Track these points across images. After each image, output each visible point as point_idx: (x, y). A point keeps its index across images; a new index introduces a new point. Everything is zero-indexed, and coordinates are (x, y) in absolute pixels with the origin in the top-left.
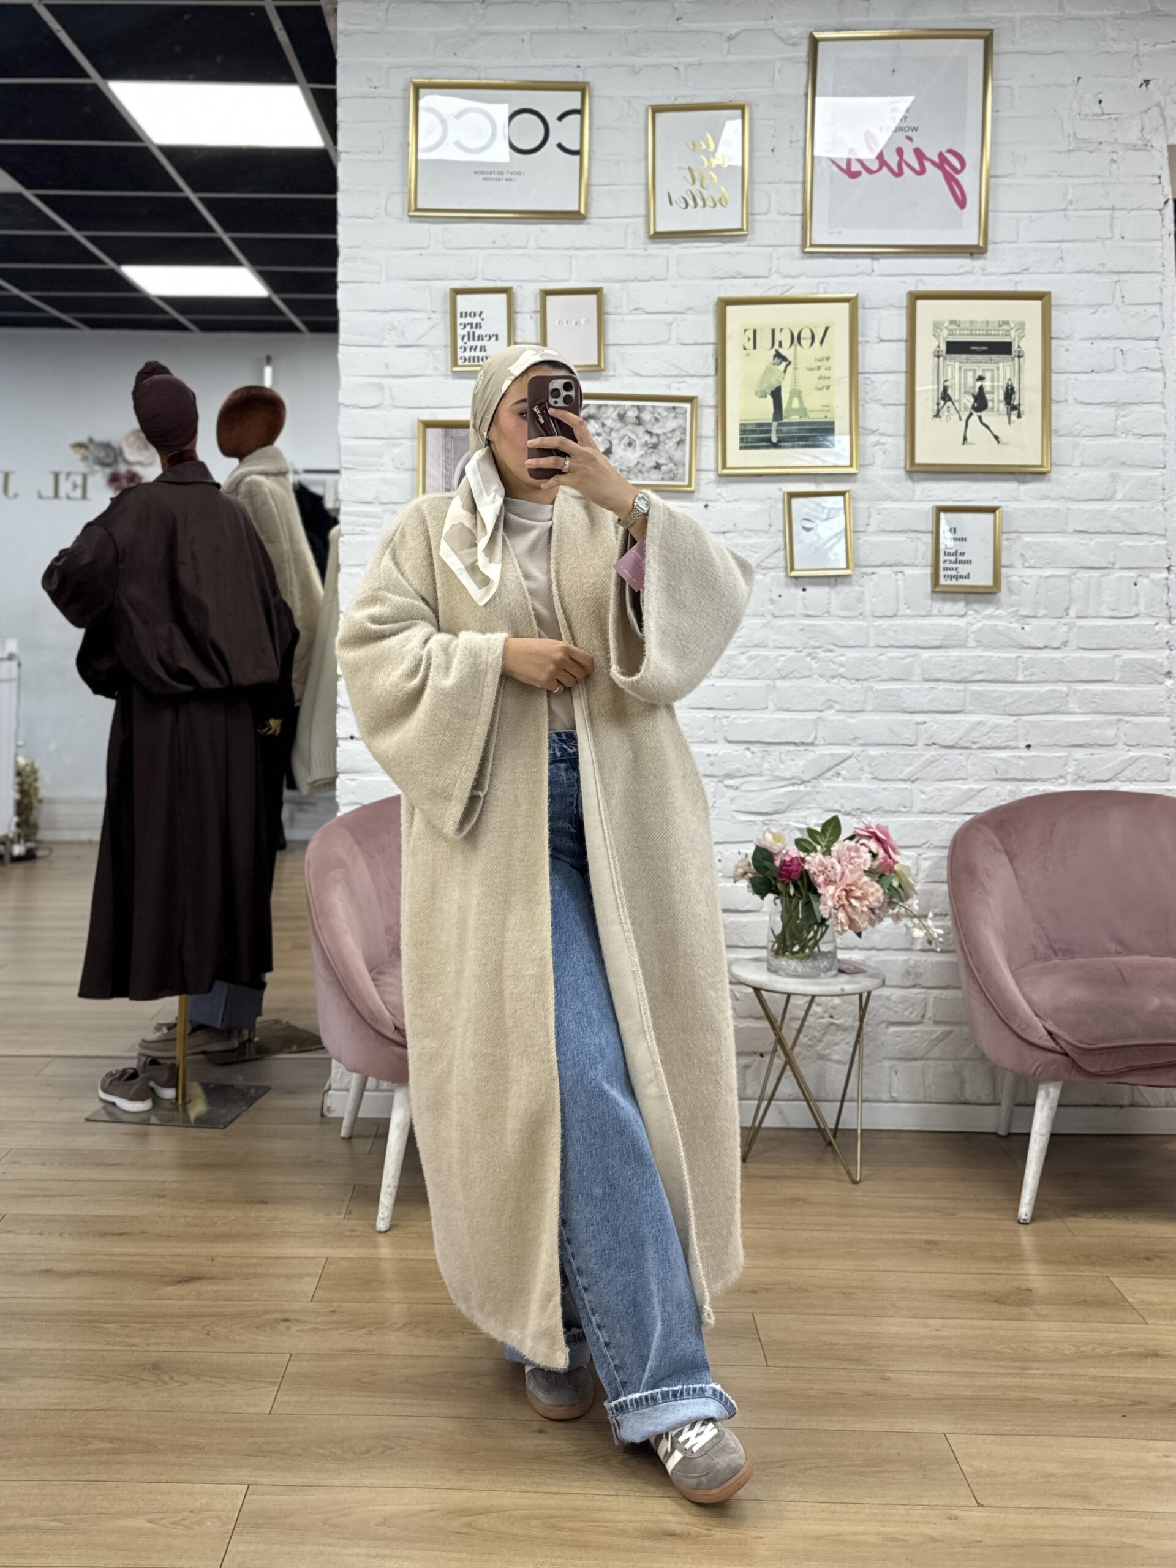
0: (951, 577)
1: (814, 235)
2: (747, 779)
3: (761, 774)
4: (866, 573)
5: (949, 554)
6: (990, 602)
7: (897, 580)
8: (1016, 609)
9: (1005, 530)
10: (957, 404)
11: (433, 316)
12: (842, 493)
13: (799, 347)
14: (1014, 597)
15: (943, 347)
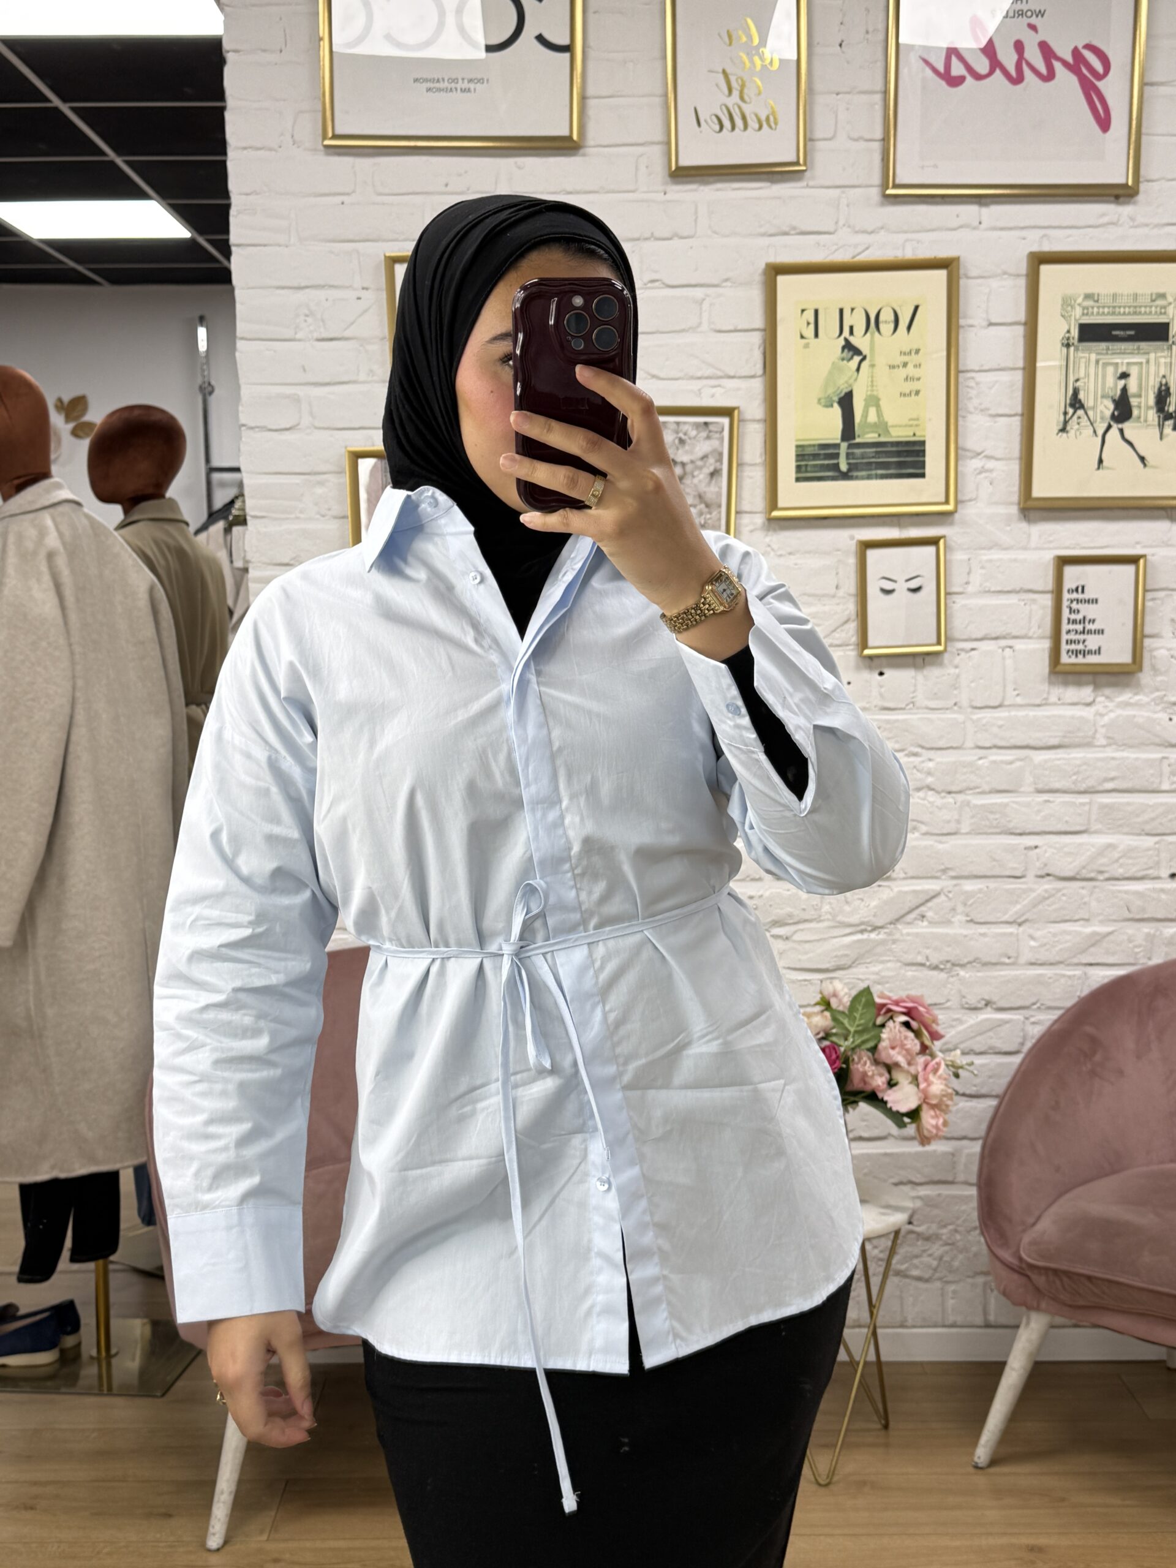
0: (1077, 653)
1: (898, 171)
2: (801, 926)
3: (818, 920)
4: (962, 650)
5: (1075, 622)
6: (1126, 685)
7: (1004, 658)
8: (1163, 693)
9: (1148, 587)
10: (1091, 413)
11: (364, 294)
12: (934, 542)
13: (877, 333)
14: (1159, 678)
15: (1075, 333)
